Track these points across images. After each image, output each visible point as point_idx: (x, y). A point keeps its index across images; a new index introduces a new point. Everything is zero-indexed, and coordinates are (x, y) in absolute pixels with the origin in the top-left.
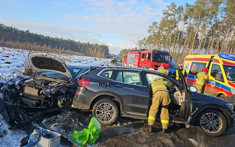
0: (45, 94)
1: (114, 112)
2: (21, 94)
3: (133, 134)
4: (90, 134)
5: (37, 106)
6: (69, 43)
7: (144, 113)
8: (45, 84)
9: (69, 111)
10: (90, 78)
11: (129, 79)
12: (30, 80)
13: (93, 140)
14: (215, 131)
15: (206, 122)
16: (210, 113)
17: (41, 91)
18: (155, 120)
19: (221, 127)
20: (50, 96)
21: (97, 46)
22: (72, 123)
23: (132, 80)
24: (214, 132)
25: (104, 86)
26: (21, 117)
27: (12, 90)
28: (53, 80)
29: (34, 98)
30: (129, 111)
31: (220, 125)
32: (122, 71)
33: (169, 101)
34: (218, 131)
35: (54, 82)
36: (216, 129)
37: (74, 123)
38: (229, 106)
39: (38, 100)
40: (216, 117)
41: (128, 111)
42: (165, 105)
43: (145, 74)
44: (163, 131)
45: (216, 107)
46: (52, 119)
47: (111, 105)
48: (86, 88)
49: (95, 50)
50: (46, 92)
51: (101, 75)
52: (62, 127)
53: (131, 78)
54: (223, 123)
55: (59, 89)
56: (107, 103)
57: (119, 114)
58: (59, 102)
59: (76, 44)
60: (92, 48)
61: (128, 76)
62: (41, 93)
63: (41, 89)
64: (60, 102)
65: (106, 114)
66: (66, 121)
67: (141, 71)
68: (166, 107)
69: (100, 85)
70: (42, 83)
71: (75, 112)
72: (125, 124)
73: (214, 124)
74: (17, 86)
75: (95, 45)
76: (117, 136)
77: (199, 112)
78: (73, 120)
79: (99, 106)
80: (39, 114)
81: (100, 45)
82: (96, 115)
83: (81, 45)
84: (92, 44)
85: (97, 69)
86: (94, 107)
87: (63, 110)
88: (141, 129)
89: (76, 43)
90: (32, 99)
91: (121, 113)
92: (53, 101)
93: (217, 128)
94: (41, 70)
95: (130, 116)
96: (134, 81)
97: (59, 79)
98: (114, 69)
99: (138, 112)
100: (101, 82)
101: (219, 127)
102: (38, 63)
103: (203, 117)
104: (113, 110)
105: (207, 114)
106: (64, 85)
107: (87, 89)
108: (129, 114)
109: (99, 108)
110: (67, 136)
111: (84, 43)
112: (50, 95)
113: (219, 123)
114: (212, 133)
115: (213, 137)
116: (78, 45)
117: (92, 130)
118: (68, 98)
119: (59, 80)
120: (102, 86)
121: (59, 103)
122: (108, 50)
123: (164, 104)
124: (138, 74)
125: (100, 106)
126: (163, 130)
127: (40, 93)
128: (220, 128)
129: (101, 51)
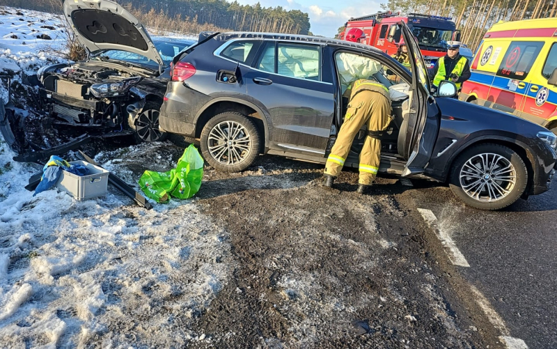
0: (97, 96)
1: (250, 143)
2: (49, 96)
3: (285, 190)
4: (178, 179)
5: (82, 122)
6: (211, 5)
7: (319, 147)
8: (99, 75)
9: (157, 141)
10: (196, 61)
11: (294, 68)
12: (72, 67)
13: (183, 190)
14: (493, 198)
15: (475, 176)
16: (487, 154)
17: (88, 89)
18: (343, 165)
19: (511, 187)
20: (108, 102)
21: (279, 15)
22: (156, 162)
23: (303, 70)
24: (490, 200)
25: (228, 80)
26: (45, 141)
27: (34, 89)
28: (120, 68)
29: (74, 105)
30: (284, 142)
31: (510, 184)
32: (277, 45)
33: (386, 120)
34: (500, 198)
35: (122, 72)
36: (497, 193)
37: (159, 161)
38: (545, 137)
39: (83, 110)
40: (502, 164)
41: (281, 142)
42: (373, 130)
43: (334, 53)
44: (360, 190)
45: (505, 139)
46: (117, 153)
47: (243, 127)
48: (185, 85)
49: (275, 24)
50: (99, 91)
51: (224, 53)
52: (127, 166)
53: (300, 64)
54: (517, 179)
55: (130, 87)
56: (233, 122)
57: (261, 147)
58: (131, 115)
59: (228, 9)
60: (268, 20)
61: (291, 60)
62: (88, 94)
63: (89, 85)
64: (134, 117)
65: (231, 148)
66: (142, 156)
67: (324, 44)
68: (376, 134)
69: (217, 78)
70: (94, 73)
71: (169, 144)
72: (275, 172)
73: (495, 181)
74: (40, 78)
75: (275, 10)
76: (245, 192)
77: (459, 150)
78: (160, 157)
79: (214, 128)
80: (83, 138)
81: (288, 11)
82: (210, 148)
83: (241, 11)
84: (266, 8)
85: (215, 38)
86: (204, 129)
87: (142, 137)
88: (310, 183)
89: (228, 5)
90: (72, 107)
91: (266, 146)
92: (116, 114)
93: (502, 191)
94: (96, 44)
95: (287, 154)
96: (308, 72)
97: (134, 66)
98: (257, 39)
99: (305, 145)
100: (222, 71)
101: (507, 188)
102: (87, 27)
103: (468, 164)
104: (248, 139)
105: (480, 155)
106: (142, 78)
107: (189, 88)
108: (285, 150)
109: (215, 132)
110: (135, 182)
111: (248, 6)
112: (109, 98)
113: (509, 179)
114: (484, 201)
115: (485, 210)
116: (232, 13)
117: (182, 170)
118: (153, 111)
119: (134, 68)
120: (222, 80)
121: (131, 119)
122: (309, 25)
123: (373, 127)
124: (315, 54)
125: (217, 128)
126: (360, 188)
127: (86, 92)
128: (507, 190)
129: (289, 28)
